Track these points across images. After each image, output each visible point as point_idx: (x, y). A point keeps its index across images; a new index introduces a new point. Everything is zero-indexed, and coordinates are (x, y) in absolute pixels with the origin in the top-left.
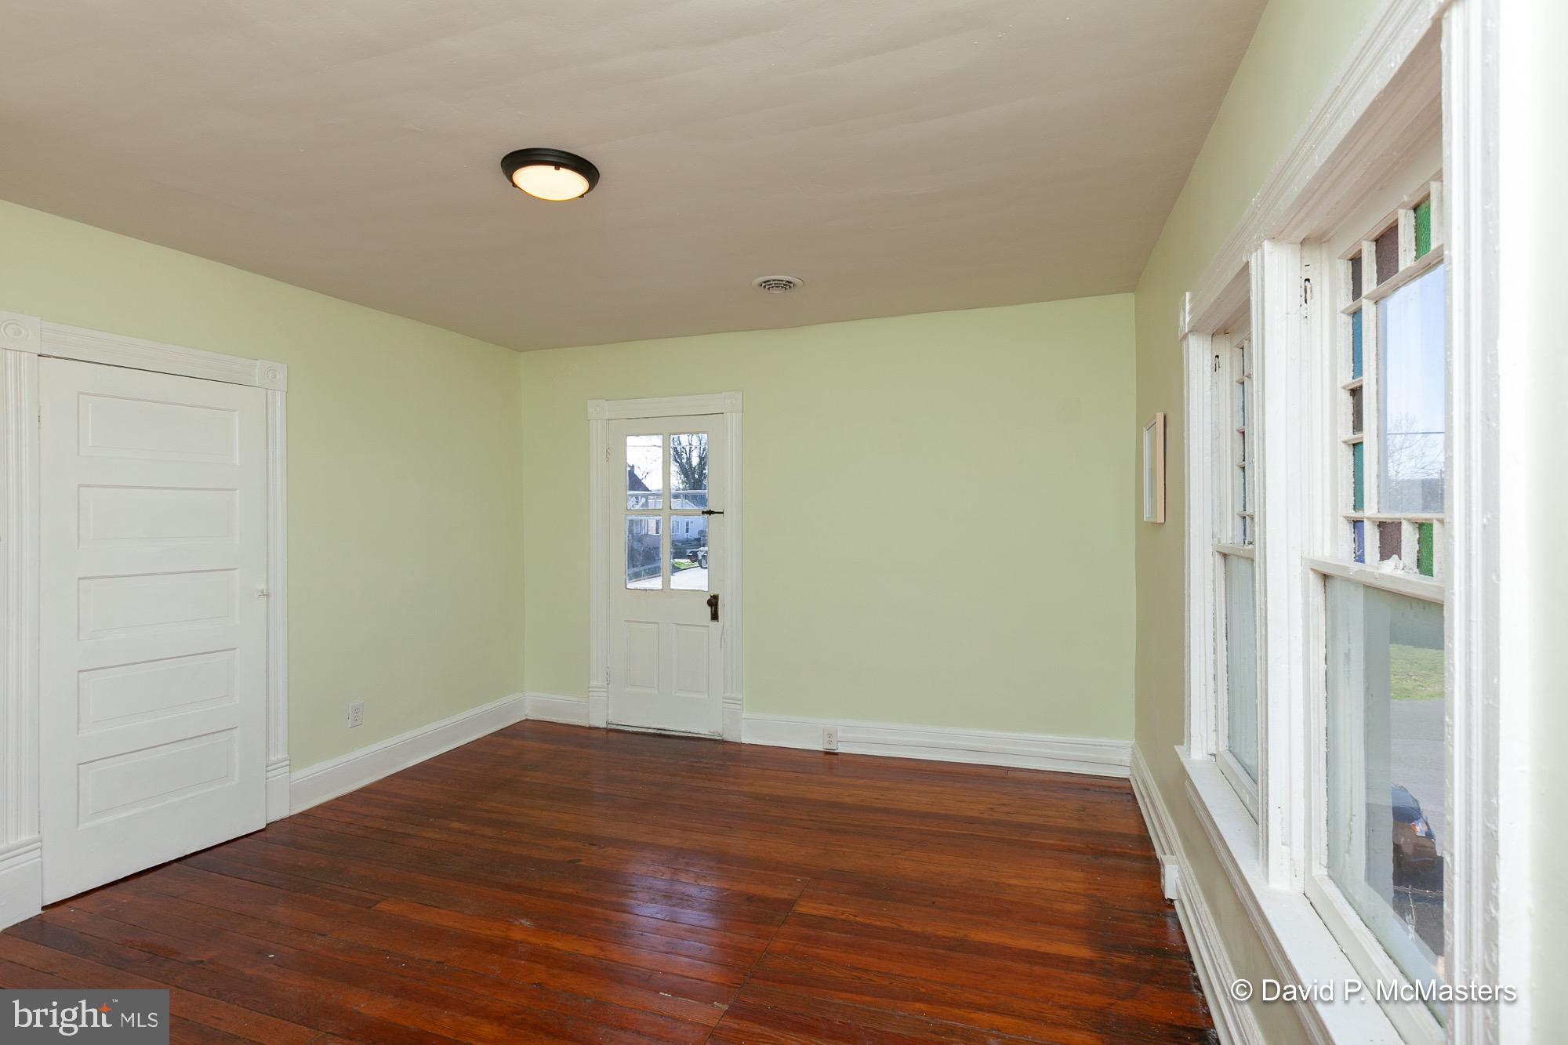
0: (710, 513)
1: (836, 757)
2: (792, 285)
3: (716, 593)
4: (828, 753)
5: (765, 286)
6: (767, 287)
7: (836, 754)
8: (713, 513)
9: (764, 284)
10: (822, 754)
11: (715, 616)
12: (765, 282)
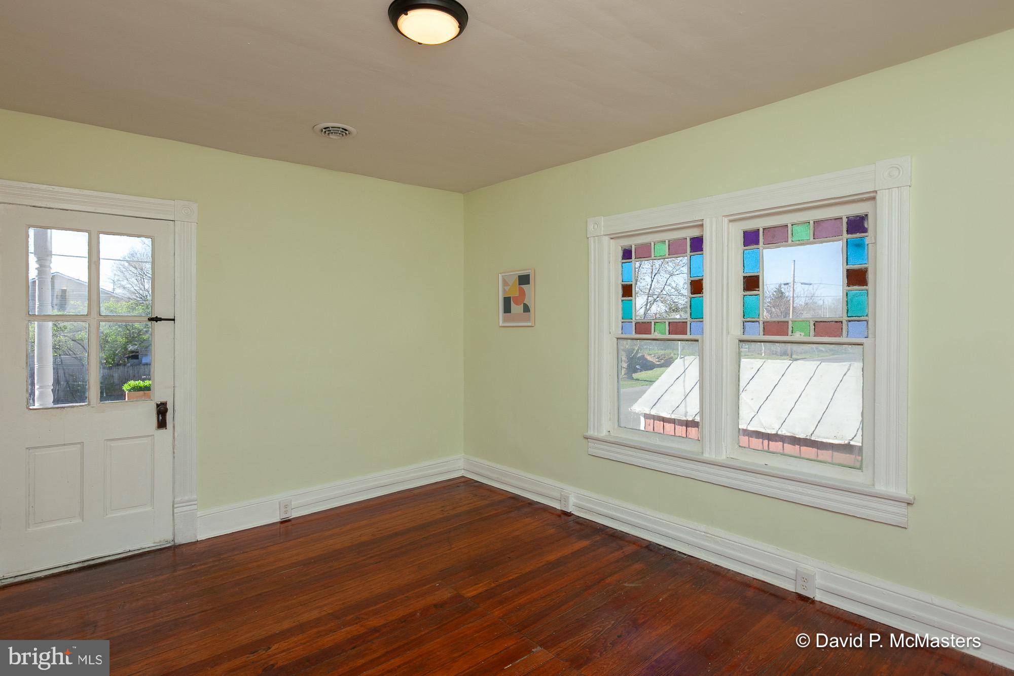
0: (157, 319)
1: (289, 523)
2: (347, 132)
3: (163, 400)
4: (284, 522)
5: (325, 132)
6: (327, 132)
7: (289, 520)
8: (161, 319)
9: (324, 130)
10: (279, 525)
11: (162, 424)
12: (325, 128)
